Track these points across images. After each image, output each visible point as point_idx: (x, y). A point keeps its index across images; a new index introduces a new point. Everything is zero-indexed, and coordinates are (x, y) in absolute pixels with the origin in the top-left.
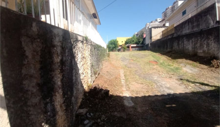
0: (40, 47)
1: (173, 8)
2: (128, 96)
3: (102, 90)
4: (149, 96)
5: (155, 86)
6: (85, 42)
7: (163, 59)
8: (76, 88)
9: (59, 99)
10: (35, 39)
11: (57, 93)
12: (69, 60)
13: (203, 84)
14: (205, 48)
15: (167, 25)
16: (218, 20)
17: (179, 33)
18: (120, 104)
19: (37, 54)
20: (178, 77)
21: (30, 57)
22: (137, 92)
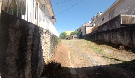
0: (20, 35)
1: (97, 16)
2: (73, 67)
3: (57, 63)
4: (86, 67)
5: (89, 61)
6: (47, 33)
7: (93, 44)
8: (40, 63)
9: (28, 70)
10: (17, 30)
11: (27, 66)
12: (37, 44)
13: (116, 60)
14: (115, 39)
15: (94, 25)
16: (121, 23)
17: (101, 30)
18: (68, 73)
19: (18, 40)
20: (102, 55)
21: (13, 41)
22: (78, 65)
